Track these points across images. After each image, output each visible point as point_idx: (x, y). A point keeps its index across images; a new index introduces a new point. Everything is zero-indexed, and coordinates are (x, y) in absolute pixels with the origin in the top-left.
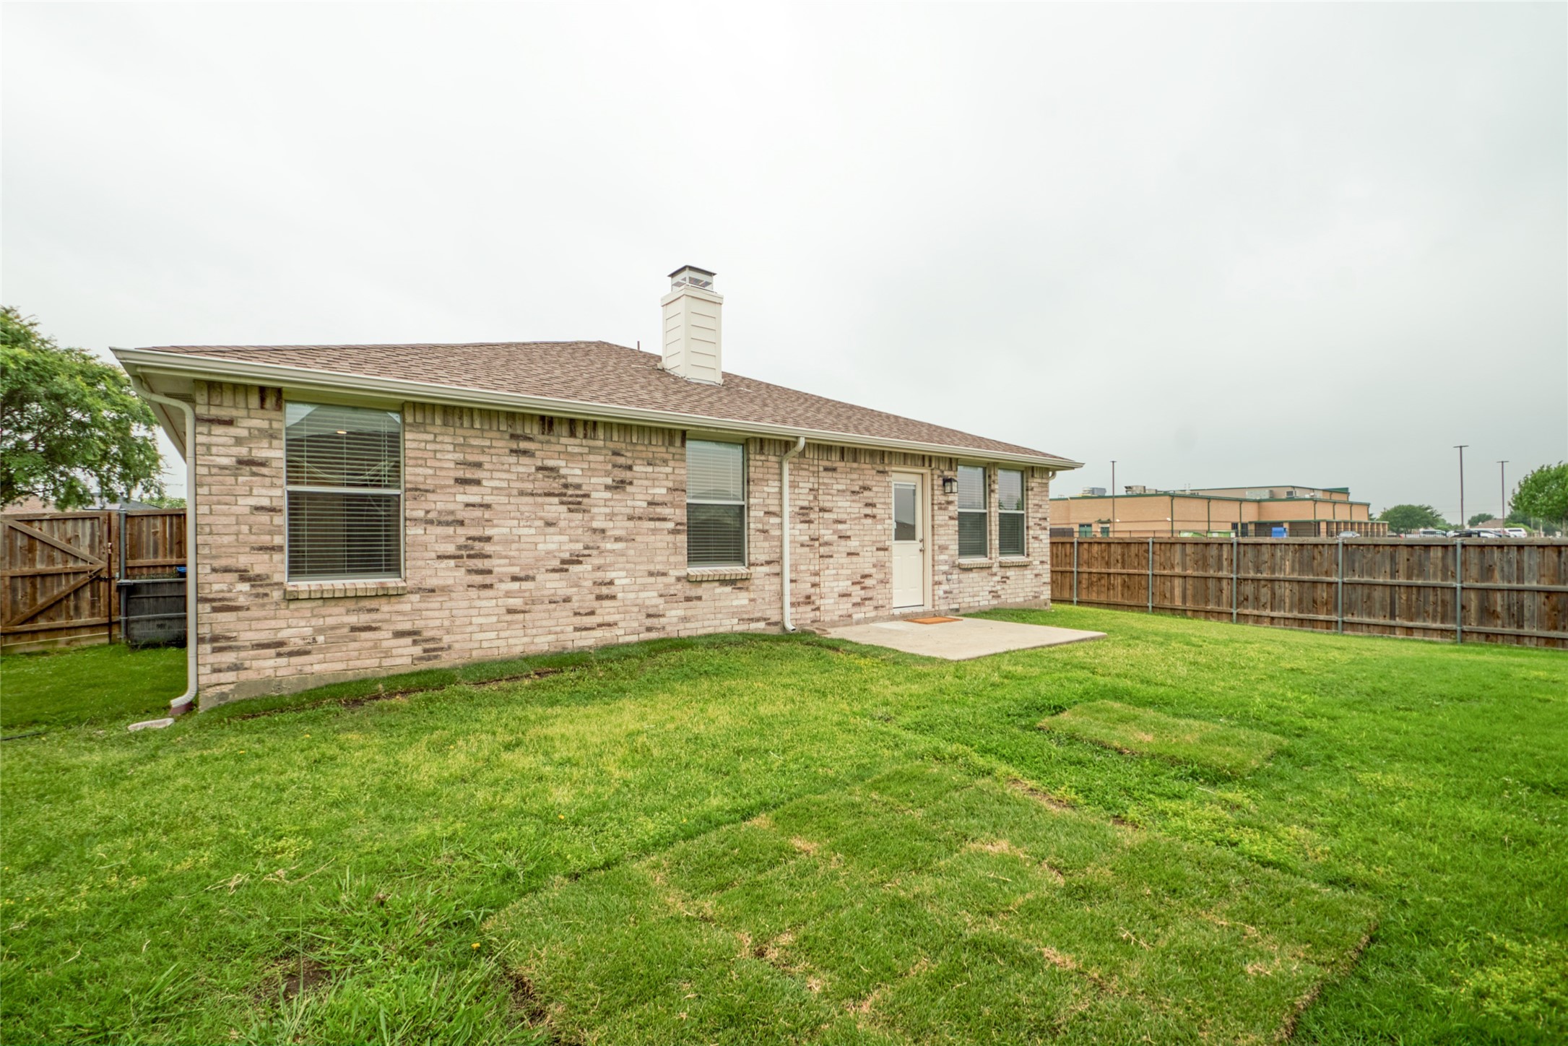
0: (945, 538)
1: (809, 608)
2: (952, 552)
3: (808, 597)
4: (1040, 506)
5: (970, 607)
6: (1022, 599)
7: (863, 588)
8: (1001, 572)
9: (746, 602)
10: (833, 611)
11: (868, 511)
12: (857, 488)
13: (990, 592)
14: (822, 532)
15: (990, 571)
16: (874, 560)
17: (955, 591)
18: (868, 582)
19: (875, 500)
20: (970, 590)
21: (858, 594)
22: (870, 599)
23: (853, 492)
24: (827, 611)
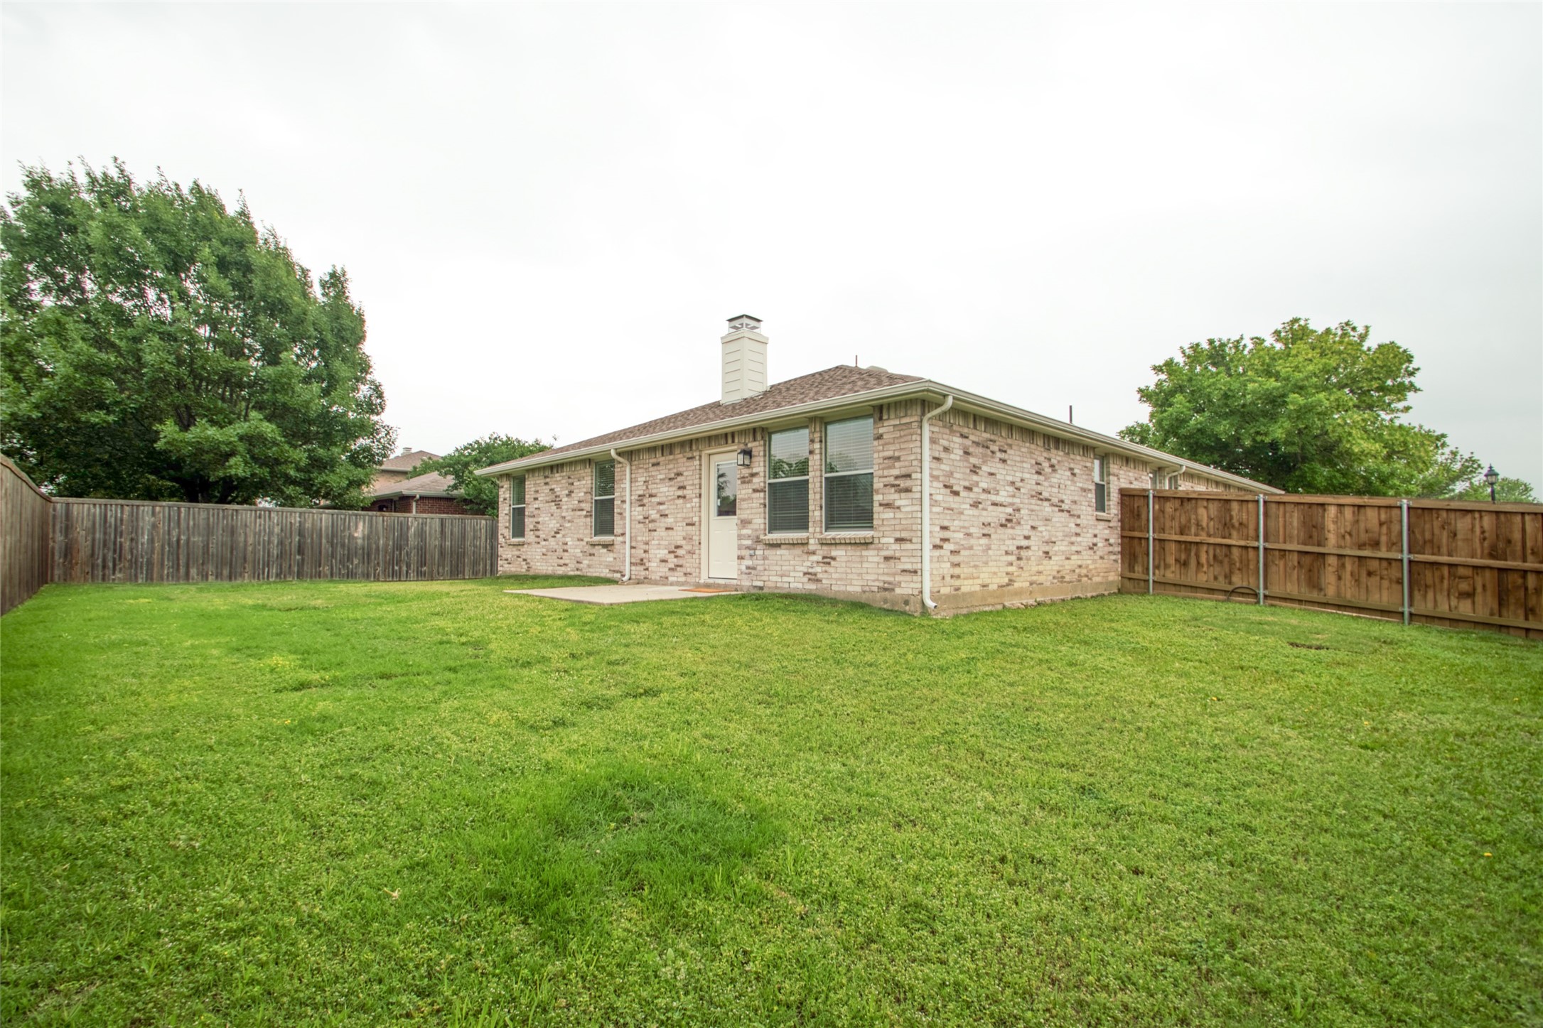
0: (748, 512)
1: (642, 568)
2: (757, 527)
3: (642, 560)
4: (898, 459)
5: (776, 587)
6: (859, 589)
7: (676, 557)
8: (825, 550)
9: (612, 559)
10: (656, 572)
11: (680, 493)
12: (673, 476)
13: (805, 574)
14: (651, 512)
15: (805, 549)
16: (684, 534)
17: (759, 568)
18: (680, 552)
19: (685, 483)
20: (778, 568)
21: (673, 561)
22: (681, 566)
23: (670, 479)
24: (653, 572)
